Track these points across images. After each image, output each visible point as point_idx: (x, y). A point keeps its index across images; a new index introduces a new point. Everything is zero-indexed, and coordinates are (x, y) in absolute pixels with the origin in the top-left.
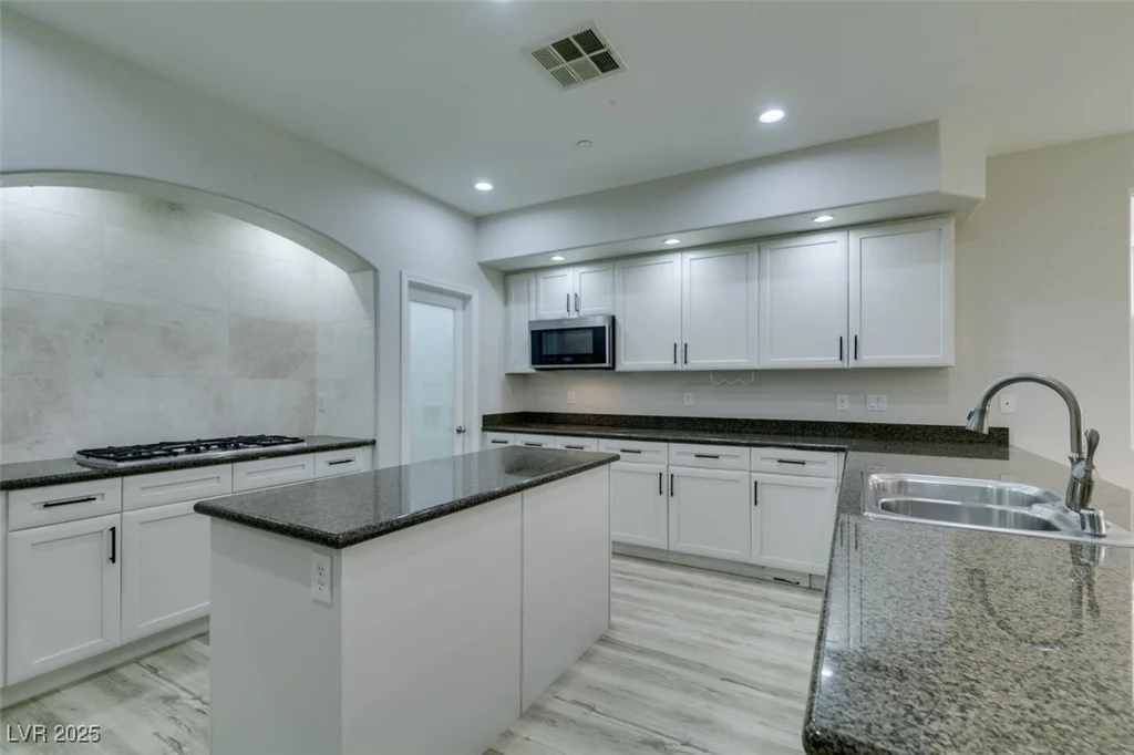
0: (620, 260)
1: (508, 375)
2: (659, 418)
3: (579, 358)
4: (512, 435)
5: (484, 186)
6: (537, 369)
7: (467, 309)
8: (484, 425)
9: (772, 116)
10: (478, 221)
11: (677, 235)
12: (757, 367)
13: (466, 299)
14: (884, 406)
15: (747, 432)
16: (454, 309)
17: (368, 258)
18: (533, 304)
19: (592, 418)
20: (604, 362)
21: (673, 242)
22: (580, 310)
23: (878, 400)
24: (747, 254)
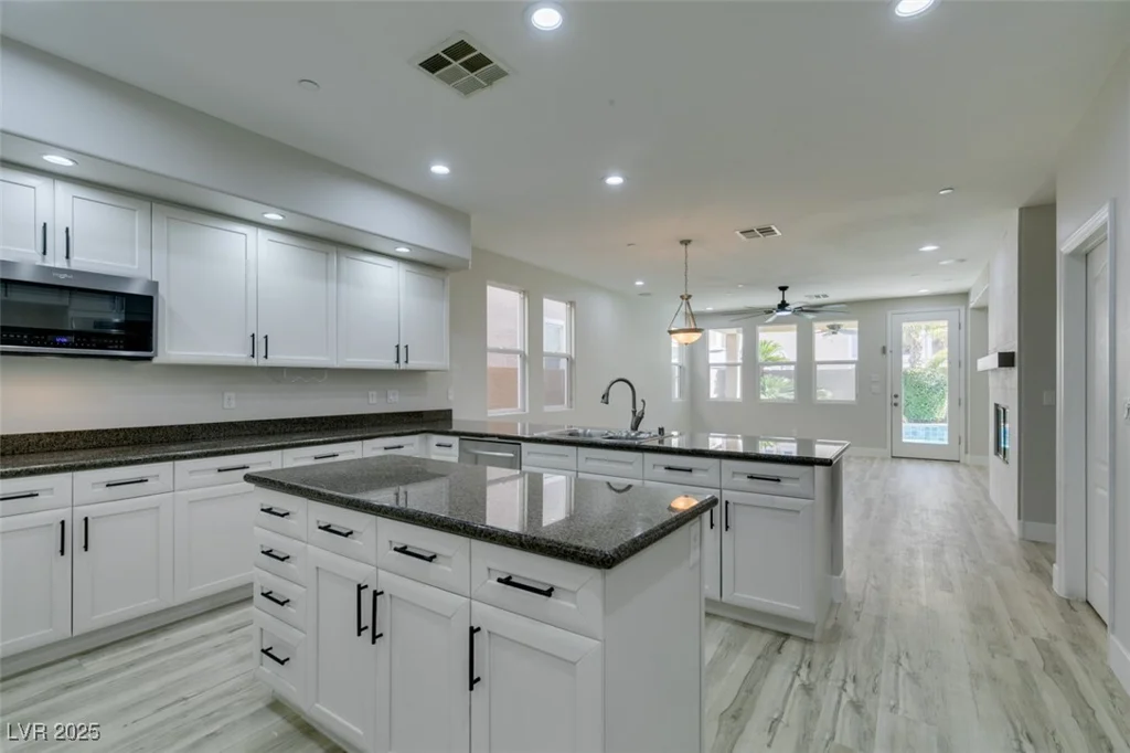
12: (335, 365)
14: (397, 398)
20: (151, 350)
21: (273, 217)
22: (74, 257)
23: (394, 395)
24: (327, 254)
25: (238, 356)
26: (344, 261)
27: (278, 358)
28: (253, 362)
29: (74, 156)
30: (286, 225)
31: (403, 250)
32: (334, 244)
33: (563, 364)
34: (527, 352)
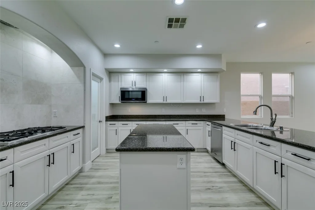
0: (148, 73)
1: (110, 104)
2: (156, 115)
3: (137, 99)
4: (117, 122)
5: (117, 46)
6: (122, 102)
7: (102, 82)
8: (106, 119)
9: (199, 46)
10: (106, 55)
11: (167, 69)
12: (183, 102)
13: (101, 79)
14: (205, 111)
15: (178, 118)
16: (98, 82)
17: (84, 63)
18: (120, 83)
19: (136, 116)
20: (145, 100)
21: (165, 70)
22: (136, 86)
23: (204, 110)
24: (181, 75)
25: (161, 101)
26: (185, 76)
27: (169, 101)
28: (164, 102)
29: (133, 69)
30: (168, 71)
31: (199, 70)
32: (182, 73)
33: (288, 99)
34: (262, 95)
